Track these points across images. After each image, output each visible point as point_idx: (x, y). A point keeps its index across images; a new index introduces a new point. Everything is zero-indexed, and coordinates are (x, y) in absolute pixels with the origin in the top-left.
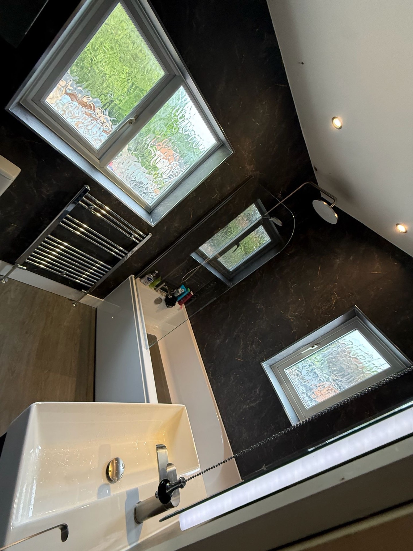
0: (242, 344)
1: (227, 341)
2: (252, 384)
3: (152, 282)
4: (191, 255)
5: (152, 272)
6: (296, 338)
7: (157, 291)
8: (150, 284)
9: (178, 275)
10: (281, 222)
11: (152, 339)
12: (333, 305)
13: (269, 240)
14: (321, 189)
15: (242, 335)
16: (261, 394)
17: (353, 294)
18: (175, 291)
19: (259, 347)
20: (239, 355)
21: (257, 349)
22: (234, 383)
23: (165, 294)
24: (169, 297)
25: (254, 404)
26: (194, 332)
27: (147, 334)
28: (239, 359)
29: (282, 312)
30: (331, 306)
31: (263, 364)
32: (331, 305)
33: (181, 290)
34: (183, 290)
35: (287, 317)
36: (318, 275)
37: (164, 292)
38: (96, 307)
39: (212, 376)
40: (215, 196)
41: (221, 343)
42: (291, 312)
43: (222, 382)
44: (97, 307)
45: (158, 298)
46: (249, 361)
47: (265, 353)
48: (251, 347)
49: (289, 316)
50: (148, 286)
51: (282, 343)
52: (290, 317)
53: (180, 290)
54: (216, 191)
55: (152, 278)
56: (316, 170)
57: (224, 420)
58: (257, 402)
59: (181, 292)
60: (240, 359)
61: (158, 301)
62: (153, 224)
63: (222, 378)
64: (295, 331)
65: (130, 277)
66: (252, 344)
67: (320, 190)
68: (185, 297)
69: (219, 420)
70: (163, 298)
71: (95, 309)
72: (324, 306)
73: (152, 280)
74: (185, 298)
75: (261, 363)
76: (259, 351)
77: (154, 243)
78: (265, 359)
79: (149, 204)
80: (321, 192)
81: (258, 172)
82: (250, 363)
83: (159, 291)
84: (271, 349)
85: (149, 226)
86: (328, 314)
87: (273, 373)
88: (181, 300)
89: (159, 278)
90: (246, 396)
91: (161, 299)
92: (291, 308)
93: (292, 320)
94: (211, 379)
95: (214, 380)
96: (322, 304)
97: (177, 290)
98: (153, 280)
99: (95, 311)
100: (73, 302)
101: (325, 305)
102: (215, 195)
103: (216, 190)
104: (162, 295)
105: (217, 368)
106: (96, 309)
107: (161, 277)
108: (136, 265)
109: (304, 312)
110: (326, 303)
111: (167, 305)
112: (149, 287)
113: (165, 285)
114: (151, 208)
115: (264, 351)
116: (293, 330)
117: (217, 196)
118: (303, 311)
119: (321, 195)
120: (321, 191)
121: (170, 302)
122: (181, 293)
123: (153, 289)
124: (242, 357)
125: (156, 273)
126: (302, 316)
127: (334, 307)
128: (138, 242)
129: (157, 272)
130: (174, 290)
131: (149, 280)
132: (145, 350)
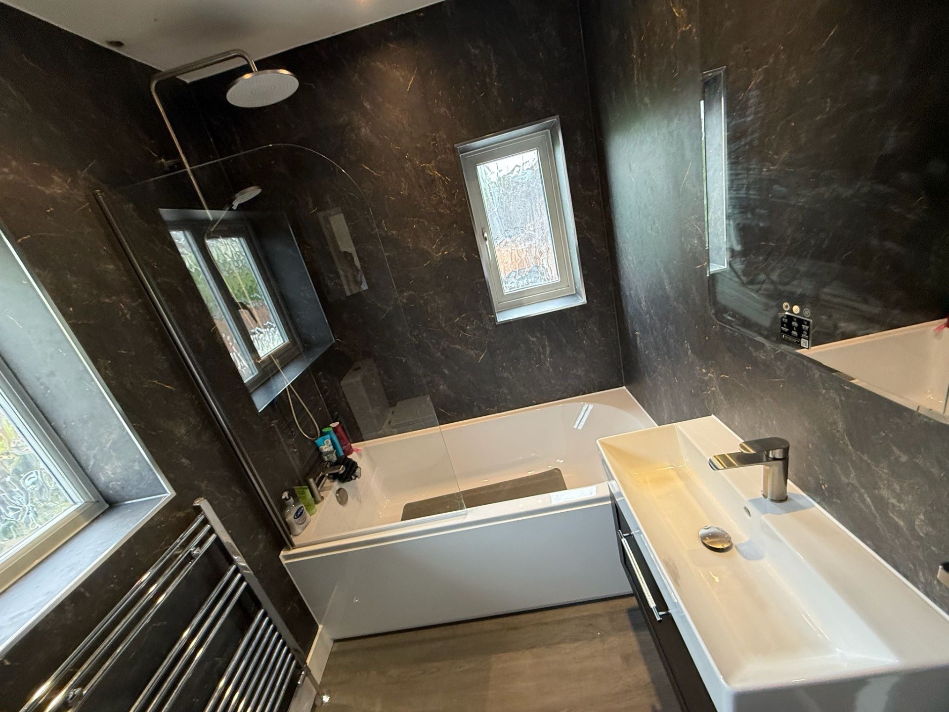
0: (459, 347)
1: (447, 372)
2: (522, 345)
3: (304, 507)
4: (260, 411)
5: (283, 506)
6: (477, 257)
7: (322, 498)
8: (307, 513)
9: (295, 449)
10: (253, 188)
11: (412, 511)
12: (443, 178)
13: (240, 241)
14: (170, 72)
15: (444, 344)
16: (538, 335)
17: (434, 139)
18: (326, 458)
19: (472, 319)
20: (474, 355)
21: (474, 323)
22: (514, 373)
23: (327, 482)
24: (342, 472)
25: (548, 349)
26: (412, 431)
27: (402, 520)
28: (481, 358)
29: (426, 264)
30: (443, 182)
31: (498, 321)
32: (440, 181)
33: (325, 446)
34: (327, 442)
35: (438, 259)
36: (378, 177)
37: (324, 483)
38: (332, 643)
39: (493, 408)
40: (126, 311)
41: (447, 382)
42: (432, 249)
43: (506, 391)
44: (332, 639)
45: (337, 497)
46: (488, 342)
47: (484, 312)
48: (469, 334)
49: (437, 255)
50: (313, 516)
51: (477, 281)
52: (440, 254)
53: (326, 448)
54: (111, 302)
55: (296, 509)
56: (119, 44)
57: (557, 397)
58: (546, 343)
59: (330, 446)
60: (481, 356)
61: (342, 497)
62: (165, 492)
63: (500, 391)
64: (464, 254)
65: (284, 562)
66: (465, 331)
67: (173, 75)
68: (339, 438)
69: (560, 405)
70: (336, 485)
71: (336, 644)
72: (438, 192)
73: (300, 508)
74: (342, 440)
75: (497, 324)
76: (478, 322)
77: (218, 495)
78: (493, 316)
79: (76, 507)
80: (178, 77)
81: (82, 174)
82: (493, 341)
83: (322, 494)
84: (481, 302)
85: (171, 505)
86: (455, 193)
87: (507, 312)
88: (344, 449)
89: (296, 491)
90: (535, 359)
91: (339, 490)
92: (425, 247)
93: (446, 253)
94: (497, 410)
95: (501, 405)
96: (434, 194)
97: (326, 455)
98: (300, 506)
99: (341, 643)
100: (318, 703)
101: (437, 190)
102: (122, 310)
103: (107, 300)
104: (330, 488)
105: (485, 397)
106: (336, 641)
107: (295, 487)
108: (261, 546)
109: (438, 228)
110: (435, 186)
111: (353, 477)
112: (313, 514)
113: (315, 480)
114: (94, 500)
115: (481, 314)
116: (462, 257)
117: (125, 306)
118: (436, 229)
119: (185, 83)
120: (178, 75)
121: (349, 471)
122: (332, 447)
123: (317, 506)
124: (479, 351)
125: (288, 497)
126: (443, 234)
127: (447, 178)
128: (213, 536)
129: (285, 495)
130: (323, 461)
131: (299, 514)
132: (468, 516)
